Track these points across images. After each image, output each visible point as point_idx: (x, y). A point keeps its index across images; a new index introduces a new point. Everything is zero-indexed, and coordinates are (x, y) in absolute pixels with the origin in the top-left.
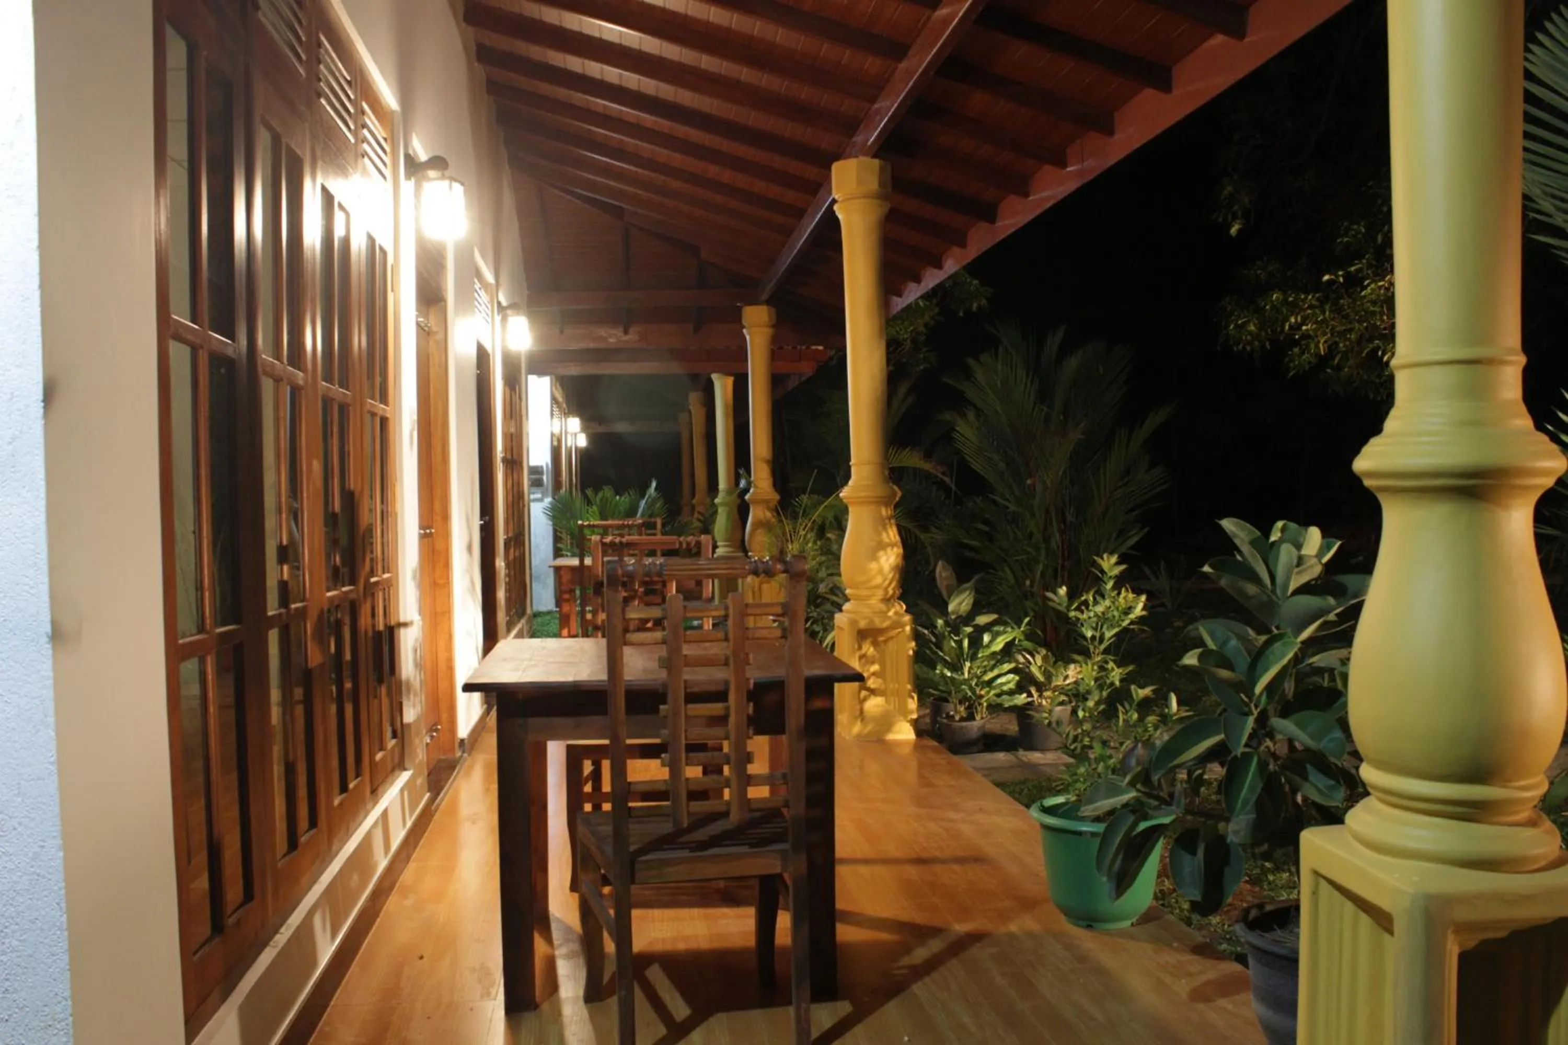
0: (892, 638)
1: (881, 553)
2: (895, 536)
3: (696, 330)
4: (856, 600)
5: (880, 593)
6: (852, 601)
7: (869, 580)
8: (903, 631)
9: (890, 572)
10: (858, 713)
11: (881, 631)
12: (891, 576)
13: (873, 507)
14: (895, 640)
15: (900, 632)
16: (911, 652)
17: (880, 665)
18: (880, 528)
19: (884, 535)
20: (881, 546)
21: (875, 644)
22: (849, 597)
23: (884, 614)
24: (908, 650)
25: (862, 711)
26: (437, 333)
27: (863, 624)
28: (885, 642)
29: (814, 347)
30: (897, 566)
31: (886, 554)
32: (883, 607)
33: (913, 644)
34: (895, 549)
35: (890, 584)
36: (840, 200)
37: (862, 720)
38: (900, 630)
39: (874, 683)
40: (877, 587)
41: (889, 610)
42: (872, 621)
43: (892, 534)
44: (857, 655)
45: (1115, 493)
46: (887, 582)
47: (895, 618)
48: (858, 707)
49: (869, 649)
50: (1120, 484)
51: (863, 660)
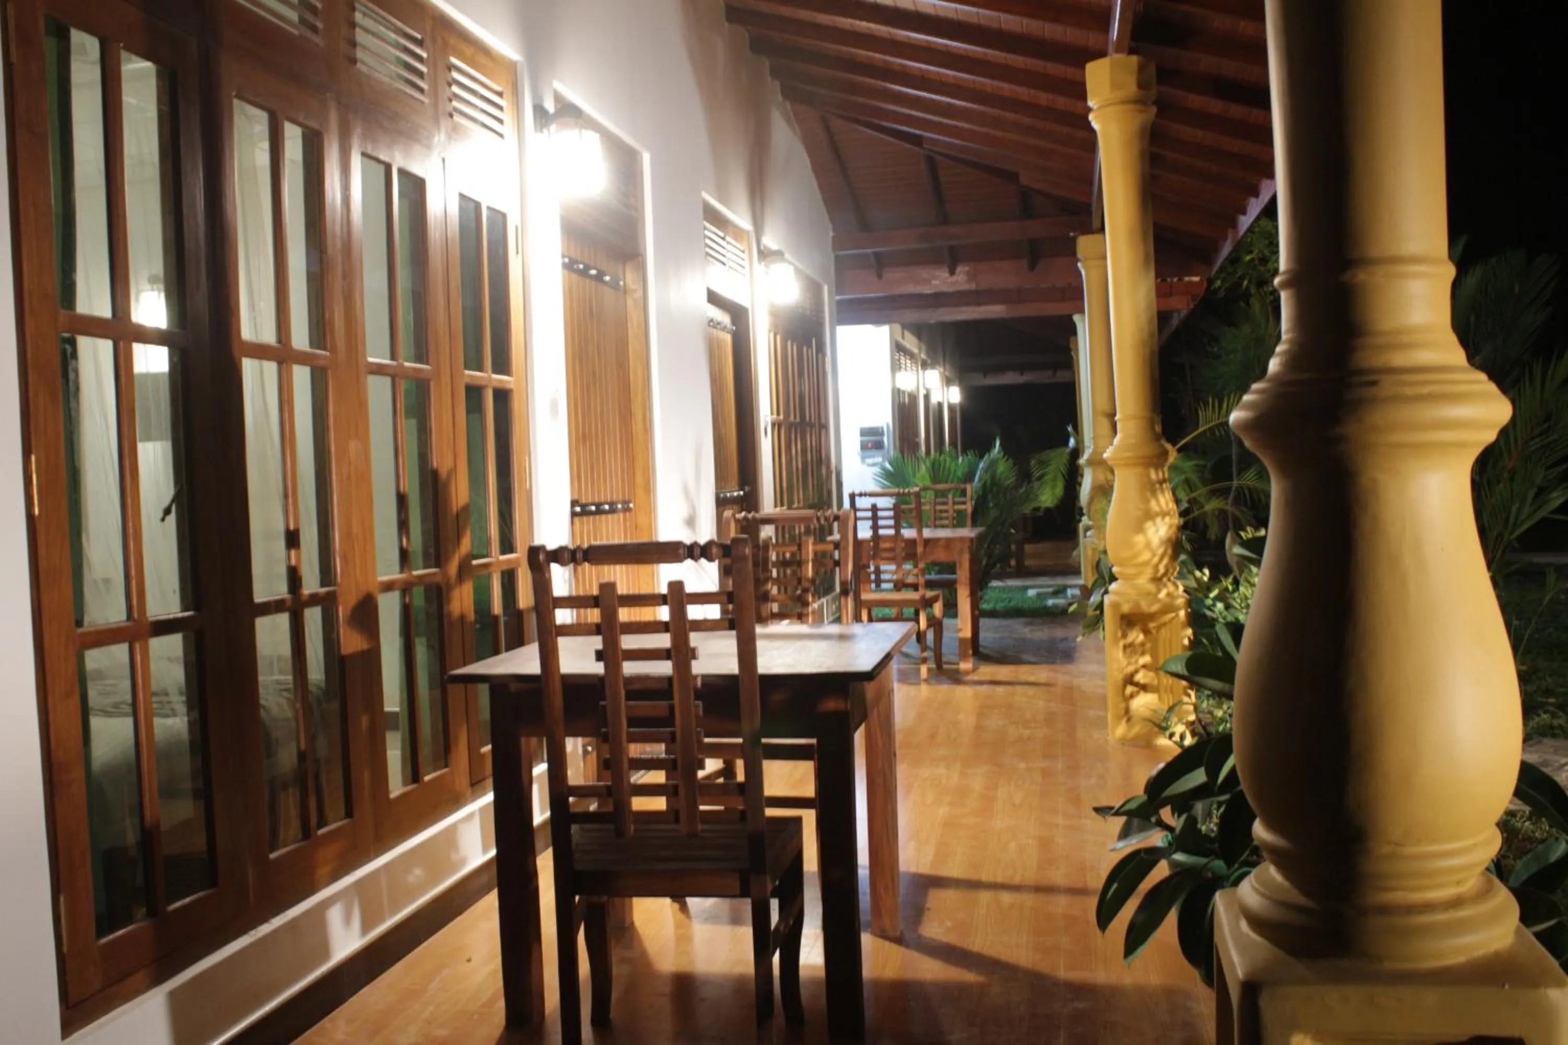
0: (1165, 624)
1: (1149, 524)
2: (1167, 504)
3: (1032, 266)
4: (1123, 579)
5: (1149, 572)
6: (1119, 581)
7: (1137, 555)
8: (1177, 615)
9: (1160, 546)
10: (1123, 712)
11: (1152, 617)
12: (1160, 551)
13: (1139, 470)
14: (1168, 626)
15: (1173, 618)
16: (1186, 642)
17: (1152, 656)
18: (1148, 494)
19: (1153, 503)
20: (1149, 516)
21: (1146, 632)
22: (1117, 576)
23: (1154, 597)
24: (1183, 638)
25: (1127, 711)
26: (635, 291)
27: (1126, 608)
28: (1159, 628)
29: (1187, 279)
30: (1169, 540)
31: (1155, 524)
32: (1151, 587)
33: (1189, 632)
34: (1167, 519)
35: (1161, 559)
36: (1095, 107)
37: (1129, 720)
38: (1173, 614)
39: (1144, 677)
40: (1146, 564)
41: (1159, 591)
42: (1137, 605)
43: (1165, 501)
44: (1121, 643)
45: (1532, 443)
46: (1156, 559)
47: (1167, 600)
48: (1123, 705)
49: (1137, 637)
50: (1536, 432)
51: (1128, 650)
